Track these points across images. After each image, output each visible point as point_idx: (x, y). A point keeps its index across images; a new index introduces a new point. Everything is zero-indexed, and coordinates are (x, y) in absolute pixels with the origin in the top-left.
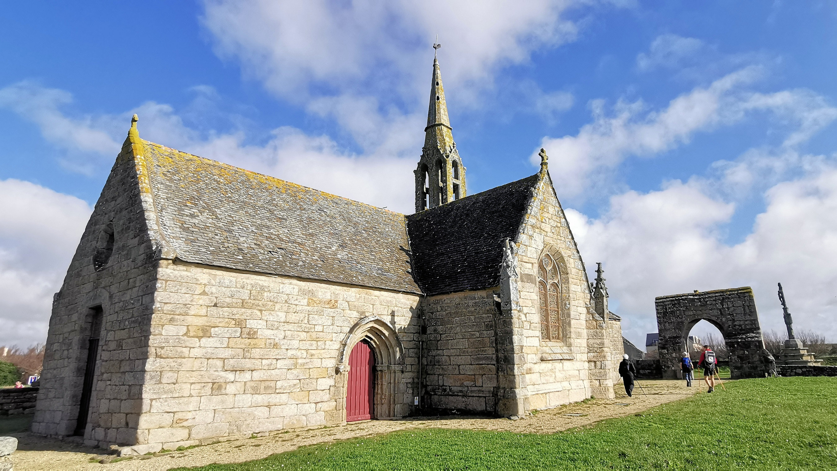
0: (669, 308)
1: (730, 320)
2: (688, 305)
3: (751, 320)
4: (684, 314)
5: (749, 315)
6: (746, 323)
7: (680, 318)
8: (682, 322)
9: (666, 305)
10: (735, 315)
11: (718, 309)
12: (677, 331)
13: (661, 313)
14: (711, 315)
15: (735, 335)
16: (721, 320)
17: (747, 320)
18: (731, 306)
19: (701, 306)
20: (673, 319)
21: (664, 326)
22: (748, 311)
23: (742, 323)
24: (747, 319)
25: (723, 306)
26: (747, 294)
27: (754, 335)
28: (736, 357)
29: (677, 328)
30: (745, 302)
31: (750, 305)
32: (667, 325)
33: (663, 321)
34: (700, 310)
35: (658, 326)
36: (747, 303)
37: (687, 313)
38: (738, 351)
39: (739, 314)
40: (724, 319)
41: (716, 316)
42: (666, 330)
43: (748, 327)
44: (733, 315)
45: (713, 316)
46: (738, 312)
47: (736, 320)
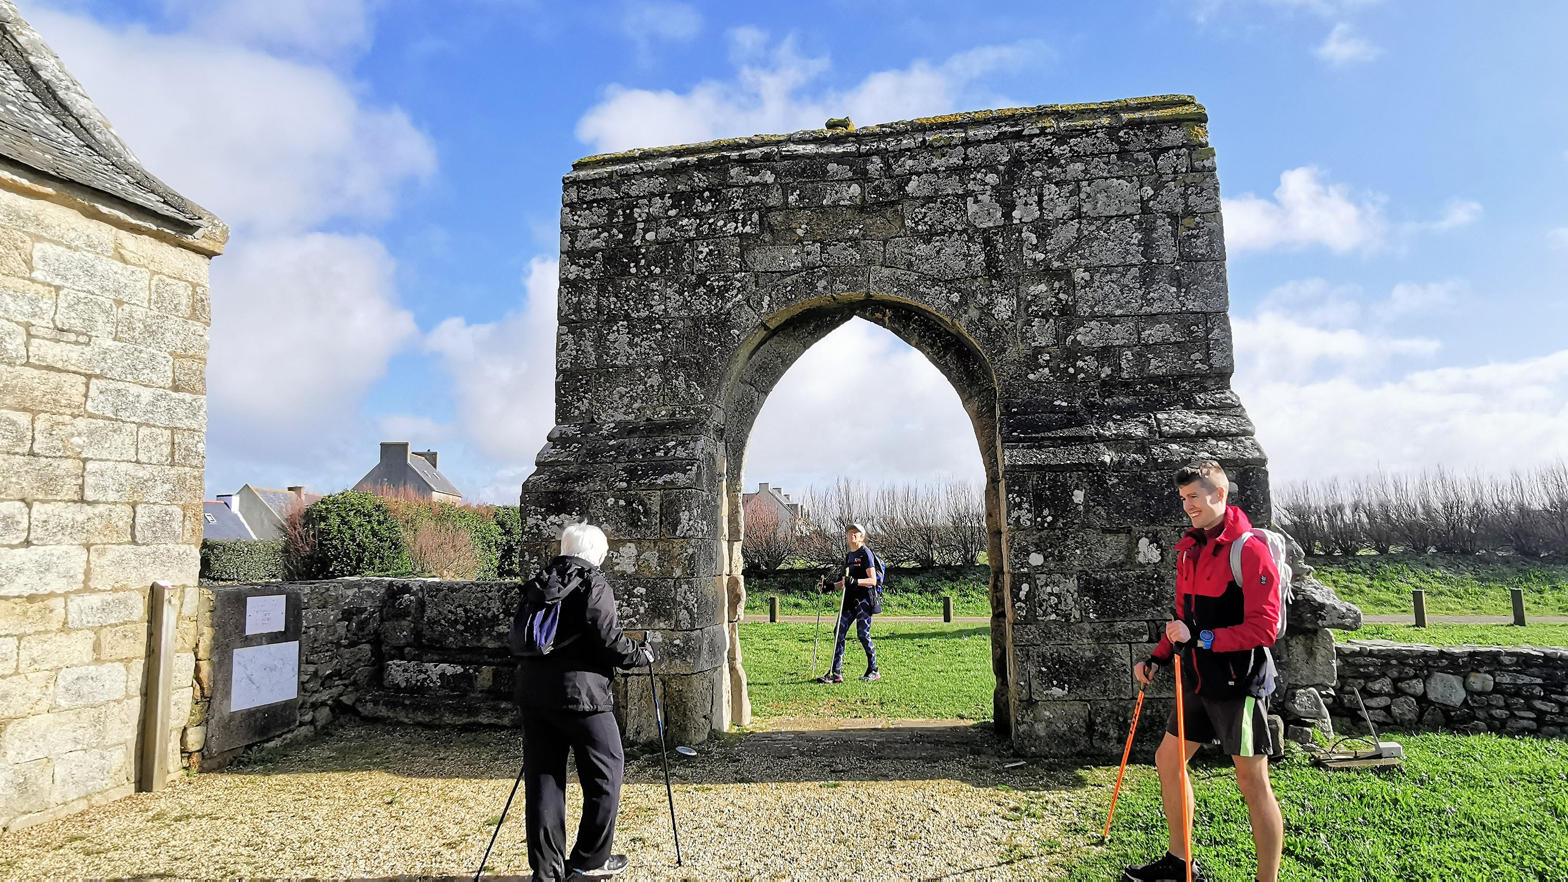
0: (651, 221)
1: (1046, 316)
2: (774, 199)
3: (1183, 319)
4: (744, 267)
5: (1176, 280)
6: (1154, 333)
7: (711, 290)
8: (722, 323)
9: (630, 203)
10: (1080, 275)
11: (970, 232)
12: (680, 382)
13: (595, 251)
14: (923, 277)
15: (1072, 418)
16: (986, 310)
17: (1153, 318)
18: (1062, 209)
19: (862, 208)
20: (665, 299)
21: (600, 342)
22: (1168, 252)
23: (1119, 334)
24: (1156, 308)
25: (1009, 208)
26: (1173, 136)
27: (1203, 420)
28: (1072, 584)
29: (683, 364)
30: (1158, 187)
31: (1189, 213)
32: (619, 337)
33: (599, 308)
34: (855, 242)
35: (561, 348)
36: (1172, 196)
37: (762, 259)
38: (1093, 537)
39: (1110, 269)
40: (1003, 307)
41: (951, 283)
42: (607, 373)
43: (1155, 366)
44: (1065, 275)
45: (935, 281)
46: (1107, 252)
47: (1084, 309)
